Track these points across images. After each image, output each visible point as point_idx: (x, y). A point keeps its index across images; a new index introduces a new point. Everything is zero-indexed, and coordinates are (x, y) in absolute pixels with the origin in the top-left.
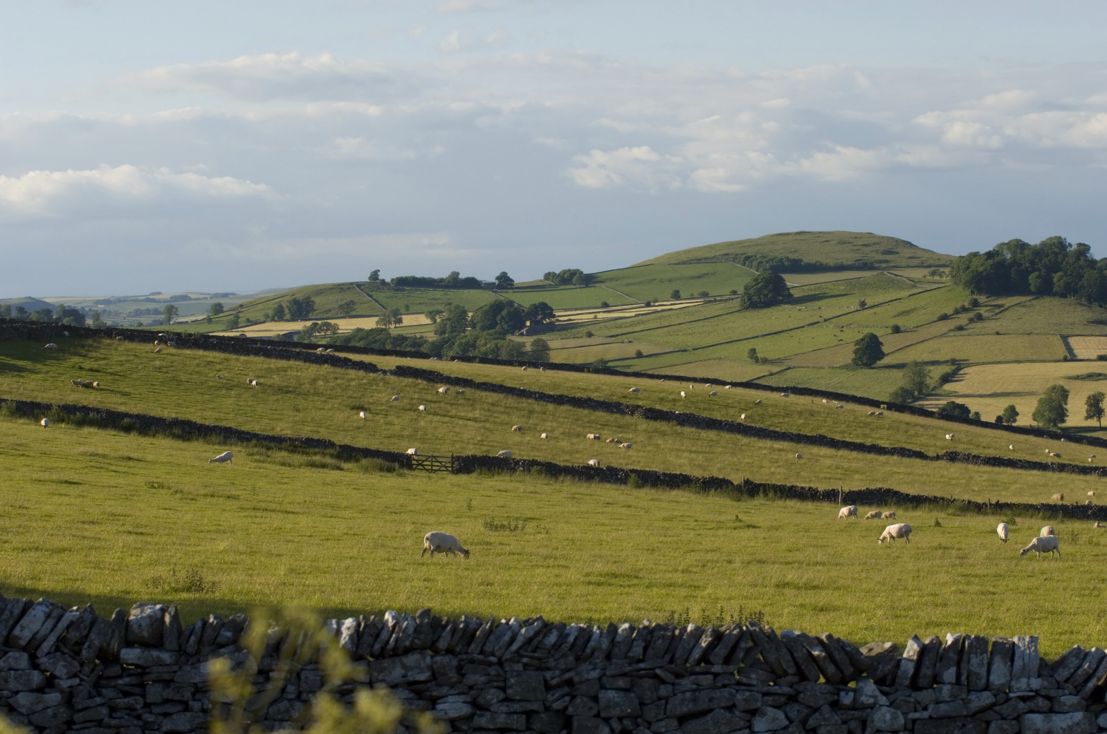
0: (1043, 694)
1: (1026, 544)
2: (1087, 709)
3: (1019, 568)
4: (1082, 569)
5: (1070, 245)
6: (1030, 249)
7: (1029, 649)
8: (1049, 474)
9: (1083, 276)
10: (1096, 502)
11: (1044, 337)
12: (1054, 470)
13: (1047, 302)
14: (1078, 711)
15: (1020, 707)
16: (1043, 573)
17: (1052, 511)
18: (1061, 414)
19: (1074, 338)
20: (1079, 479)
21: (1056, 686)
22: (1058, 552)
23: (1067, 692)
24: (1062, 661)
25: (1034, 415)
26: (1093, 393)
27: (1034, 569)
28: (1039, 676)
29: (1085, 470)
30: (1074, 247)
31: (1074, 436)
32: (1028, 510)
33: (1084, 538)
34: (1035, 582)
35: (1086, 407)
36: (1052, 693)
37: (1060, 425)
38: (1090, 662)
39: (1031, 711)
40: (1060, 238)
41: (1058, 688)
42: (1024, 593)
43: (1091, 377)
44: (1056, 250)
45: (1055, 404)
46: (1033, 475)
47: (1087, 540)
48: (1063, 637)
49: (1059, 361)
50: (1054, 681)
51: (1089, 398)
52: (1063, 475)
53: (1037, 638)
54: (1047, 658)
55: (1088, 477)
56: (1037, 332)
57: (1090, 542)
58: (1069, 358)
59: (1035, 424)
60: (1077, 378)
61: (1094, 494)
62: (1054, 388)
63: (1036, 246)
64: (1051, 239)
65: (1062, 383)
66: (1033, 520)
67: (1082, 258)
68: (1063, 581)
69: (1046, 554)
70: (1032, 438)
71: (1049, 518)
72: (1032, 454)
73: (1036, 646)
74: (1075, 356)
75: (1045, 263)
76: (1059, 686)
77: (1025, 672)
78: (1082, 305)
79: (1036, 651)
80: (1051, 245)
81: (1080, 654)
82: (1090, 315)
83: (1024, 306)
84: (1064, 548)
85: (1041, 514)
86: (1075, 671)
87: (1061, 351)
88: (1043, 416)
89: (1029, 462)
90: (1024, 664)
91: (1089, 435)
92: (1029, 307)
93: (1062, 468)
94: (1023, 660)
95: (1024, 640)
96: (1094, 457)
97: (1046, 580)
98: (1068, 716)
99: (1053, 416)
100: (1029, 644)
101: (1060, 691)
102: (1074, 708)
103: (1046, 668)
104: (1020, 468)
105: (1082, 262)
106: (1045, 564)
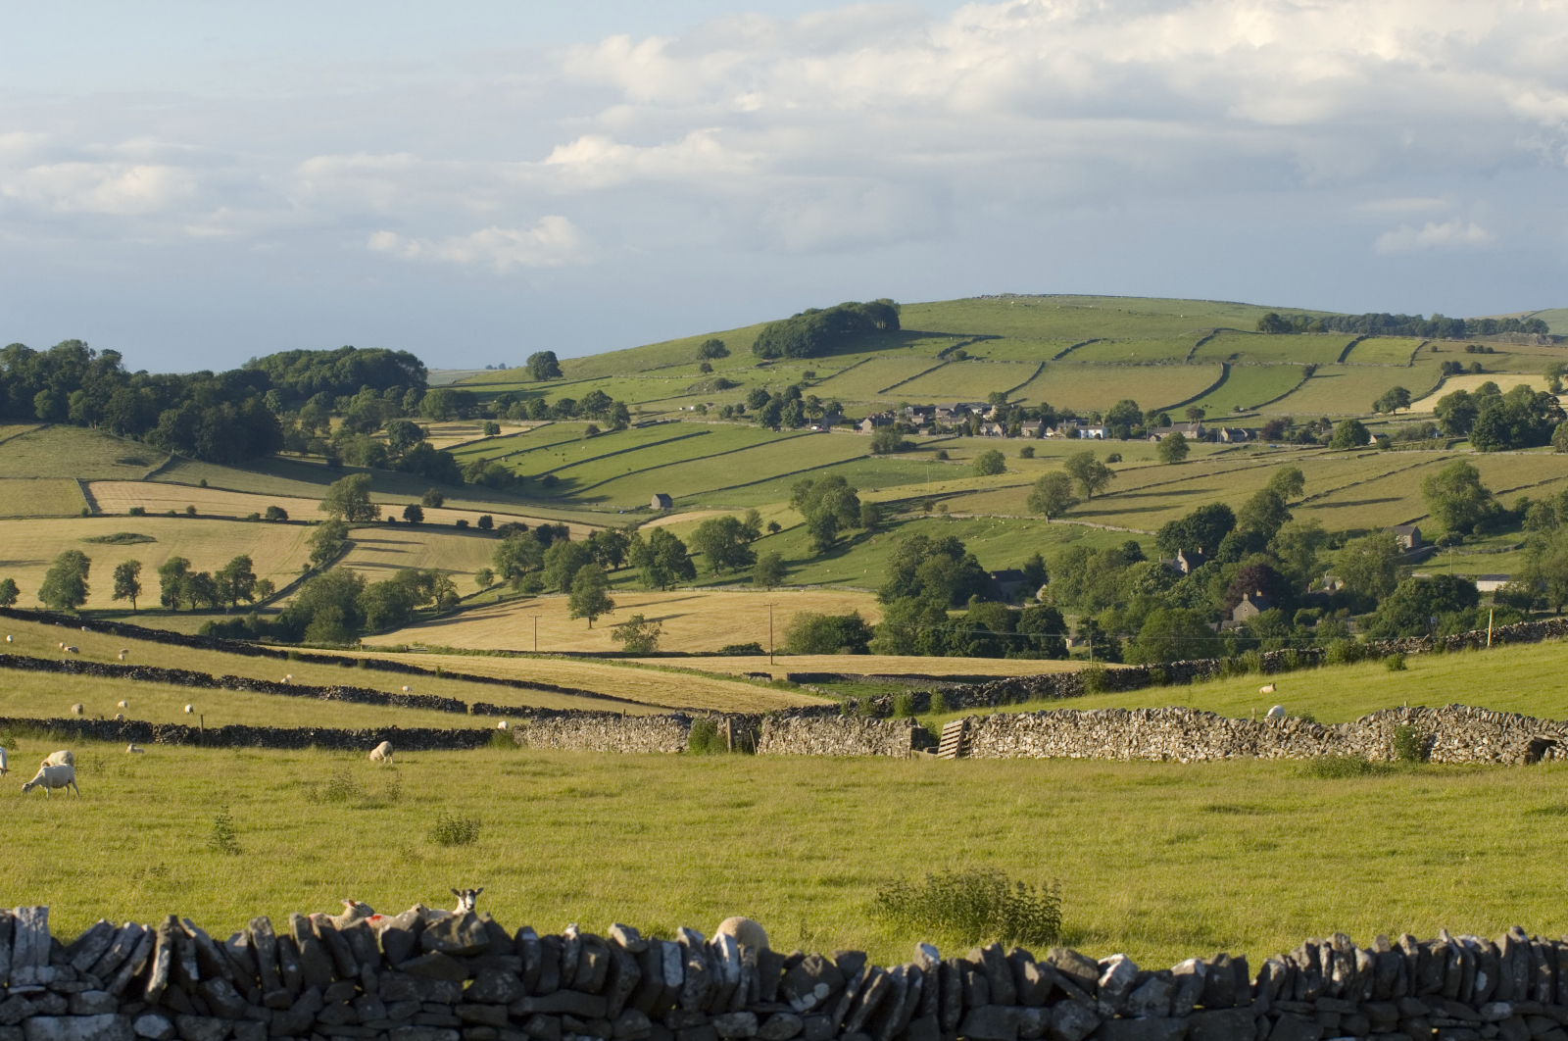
0: (57, 988)
1: (31, 776)
2: (119, 1010)
3: (20, 810)
4: (110, 811)
5: (93, 353)
6: (36, 358)
7: (36, 925)
8: (63, 677)
9: (110, 397)
10: (129, 716)
11: (56, 482)
12: (69, 671)
13: (60, 433)
14: (106, 1012)
15: (24, 1008)
16: (55, 817)
17: (67, 730)
18: (80, 592)
19: (97, 484)
20: (105, 683)
21: (75, 977)
22: (75, 786)
23: (90, 986)
24: (82, 943)
25: (41, 593)
26: (124, 562)
27: (42, 811)
28: (51, 963)
29: (114, 671)
30: (99, 355)
31: (98, 622)
32: (33, 728)
33: (112, 768)
34: (43, 830)
35: (115, 581)
36: (70, 987)
37: (77, 607)
38: (123, 944)
39: (41, 1014)
40: (78, 342)
41: (78, 980)
42: (29, 846)
43: (121, 539)
44: (73, 359)
45: (71, 578)
46: (41, 679)
47: (117, 770)
48: (86, 908)
49: (76, 516)
50: (72, 970)
51: (119, 568)
52: (83, 678)
53: (46, 910)
54: (62, 938)
55: (118, 681)
56: (46, 475)
57: (122, 773)
58: (91, 512)
59: (42, 605)
60: (102, 540)
61: (126, 705)
62: (69, 555)
63: (44, 353)
64: (66, 343)
65: (80, 547)
66: (41, 743)
67: (110, 371)
68: (83, 828)
69: (59, 790)
70: (37, 625)
71: (64, 739)
72: (38, 649)
73: (45, 921)
74: (99, 509)
75: (58, 378)
76: (79, 977)
77: (30, 959)
78: (108, 437)
79: (45, 927)
80: (66, 353)
81: (110, 933)
82: (119, 452)
83: (27, 439)
84: (84, 781)
85: (52, 733)
86: (102, 956)
87: (80, 503)
88: (54, 594)
89: (34, 660)
90: (29, 947)
91: (118, 621)
92: (35, 439)
93: (81, 668)
94: (28, 940)
95: (28, 911)
96: (126, 652)
97: (59, 826)
98: (93, 1019)
99: (67, 594)
100: (35, 918)
101: (81, 985)
102: (101, 1009)
103: (61, 952)
104: (21, 668)
105: (109, 377)
106: (59, 805)
